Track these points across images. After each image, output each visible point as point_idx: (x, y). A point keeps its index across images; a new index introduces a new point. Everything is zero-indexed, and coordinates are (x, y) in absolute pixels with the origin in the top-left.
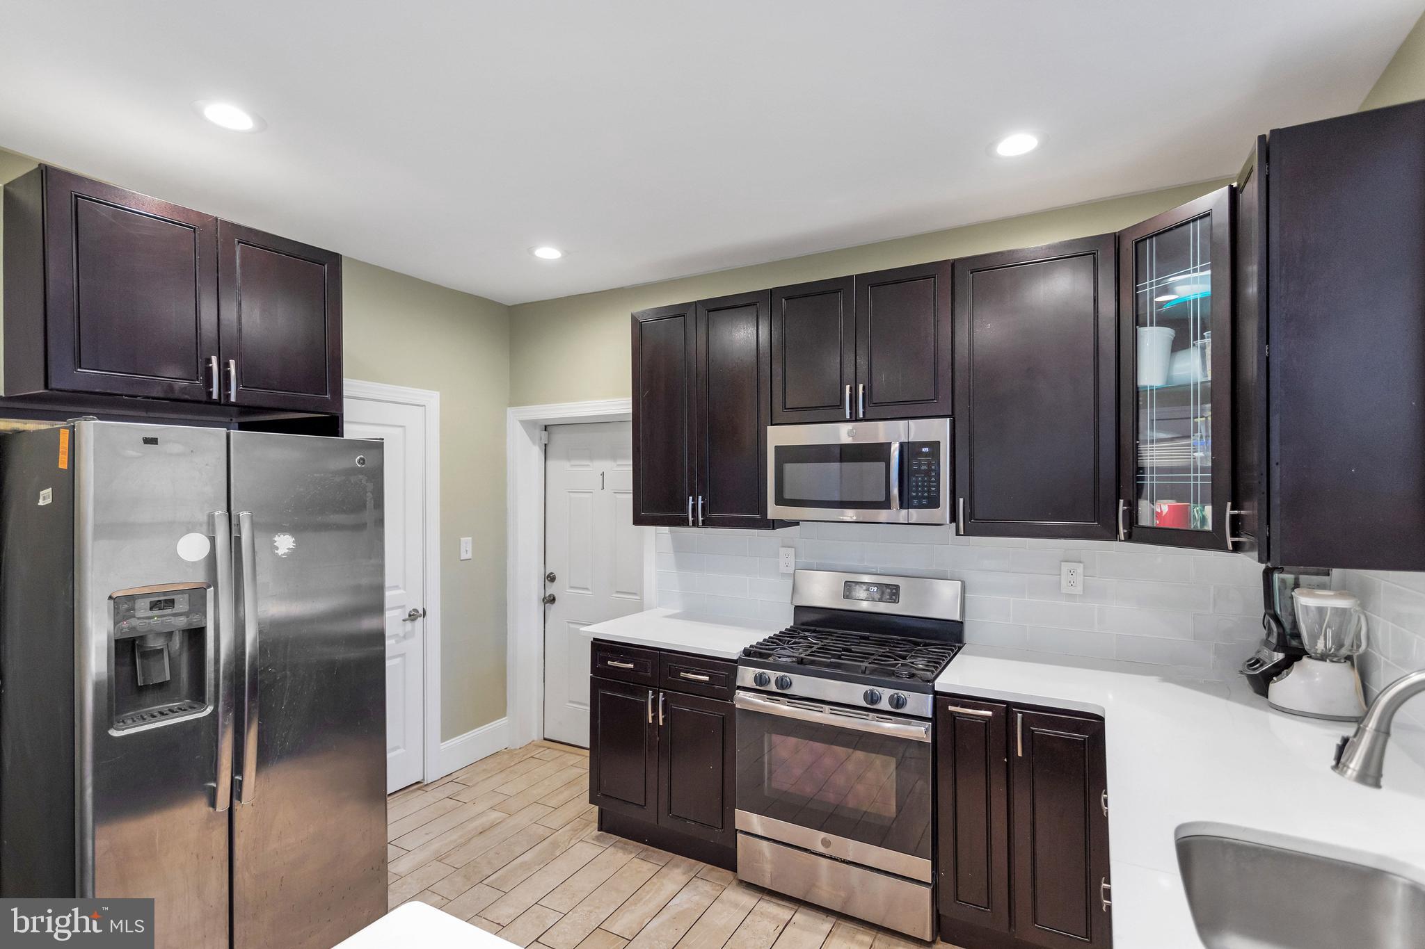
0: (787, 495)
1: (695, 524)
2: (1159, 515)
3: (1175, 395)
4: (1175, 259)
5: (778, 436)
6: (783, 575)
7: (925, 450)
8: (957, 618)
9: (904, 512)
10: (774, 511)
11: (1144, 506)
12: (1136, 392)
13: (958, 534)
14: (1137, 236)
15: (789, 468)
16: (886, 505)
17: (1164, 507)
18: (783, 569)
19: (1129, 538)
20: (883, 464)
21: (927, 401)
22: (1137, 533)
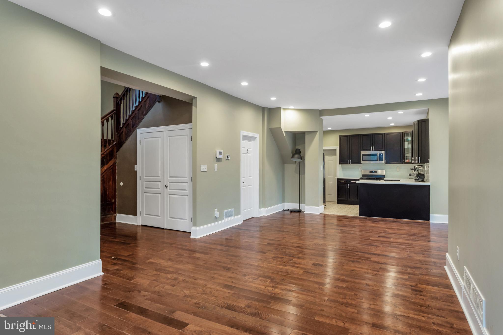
0: (363, 160)
1: (350, 164)
2: (406, 161)
3: (408, 149)
4: (408, 135)
5: (362, 153)
6: (360, 171)
7: (382, 154)
8: (384, 174)
9: (379, 161)
10: (362, 162)
11: (405, 160)
12: (404, 148)
13: (385, 164)
14: (404, 133)
15: (364, 156)
16: (377, 160)
17: (407, 160)
18: (360, 170)
19: (404, 164)
20: (376, 156)
21: (381, 149)
22: (405, 163)
